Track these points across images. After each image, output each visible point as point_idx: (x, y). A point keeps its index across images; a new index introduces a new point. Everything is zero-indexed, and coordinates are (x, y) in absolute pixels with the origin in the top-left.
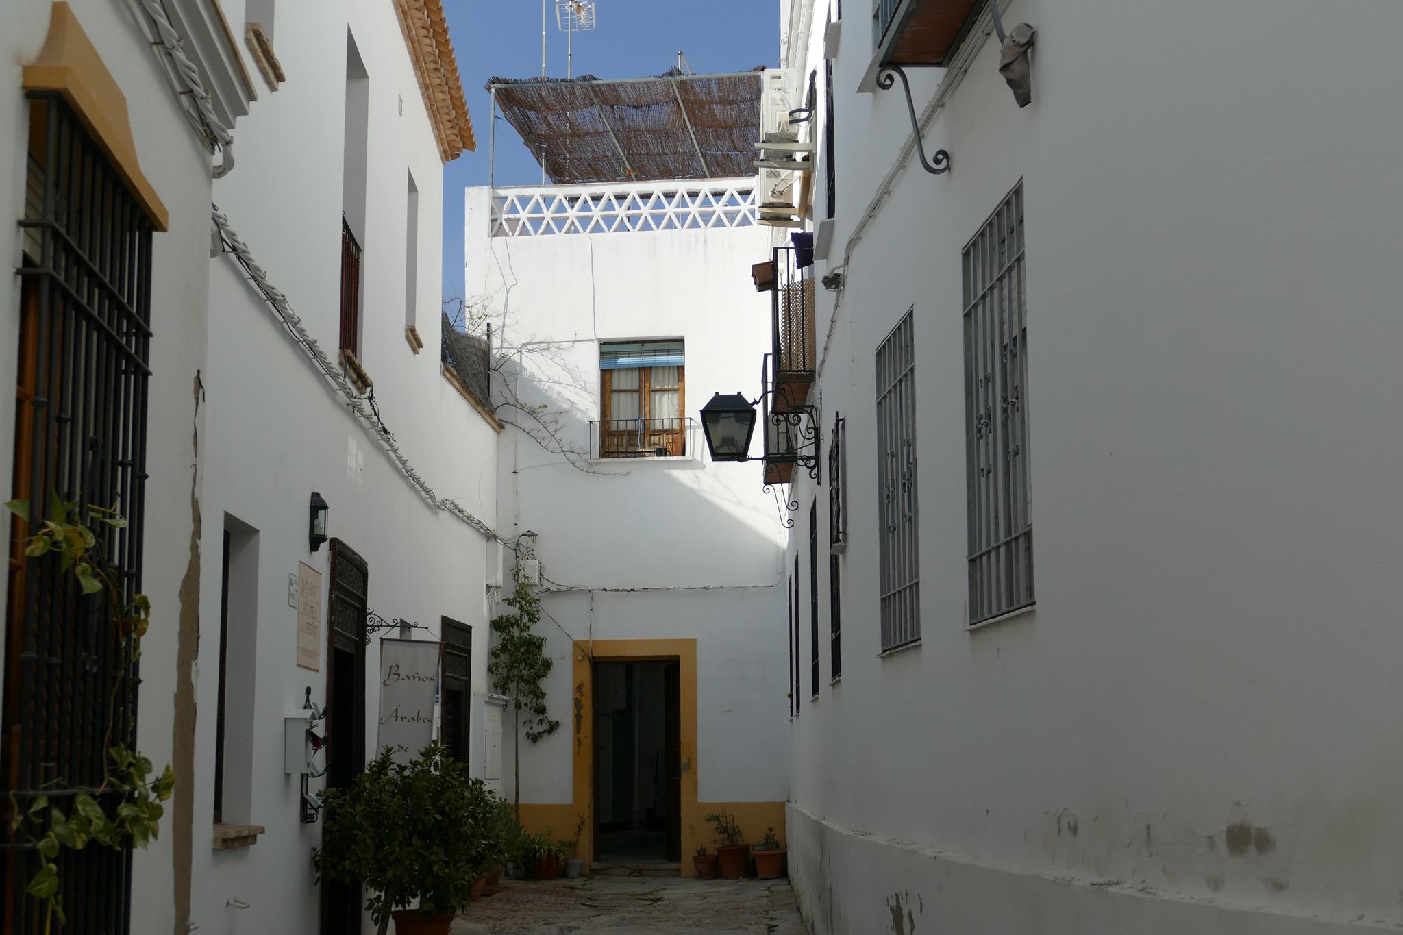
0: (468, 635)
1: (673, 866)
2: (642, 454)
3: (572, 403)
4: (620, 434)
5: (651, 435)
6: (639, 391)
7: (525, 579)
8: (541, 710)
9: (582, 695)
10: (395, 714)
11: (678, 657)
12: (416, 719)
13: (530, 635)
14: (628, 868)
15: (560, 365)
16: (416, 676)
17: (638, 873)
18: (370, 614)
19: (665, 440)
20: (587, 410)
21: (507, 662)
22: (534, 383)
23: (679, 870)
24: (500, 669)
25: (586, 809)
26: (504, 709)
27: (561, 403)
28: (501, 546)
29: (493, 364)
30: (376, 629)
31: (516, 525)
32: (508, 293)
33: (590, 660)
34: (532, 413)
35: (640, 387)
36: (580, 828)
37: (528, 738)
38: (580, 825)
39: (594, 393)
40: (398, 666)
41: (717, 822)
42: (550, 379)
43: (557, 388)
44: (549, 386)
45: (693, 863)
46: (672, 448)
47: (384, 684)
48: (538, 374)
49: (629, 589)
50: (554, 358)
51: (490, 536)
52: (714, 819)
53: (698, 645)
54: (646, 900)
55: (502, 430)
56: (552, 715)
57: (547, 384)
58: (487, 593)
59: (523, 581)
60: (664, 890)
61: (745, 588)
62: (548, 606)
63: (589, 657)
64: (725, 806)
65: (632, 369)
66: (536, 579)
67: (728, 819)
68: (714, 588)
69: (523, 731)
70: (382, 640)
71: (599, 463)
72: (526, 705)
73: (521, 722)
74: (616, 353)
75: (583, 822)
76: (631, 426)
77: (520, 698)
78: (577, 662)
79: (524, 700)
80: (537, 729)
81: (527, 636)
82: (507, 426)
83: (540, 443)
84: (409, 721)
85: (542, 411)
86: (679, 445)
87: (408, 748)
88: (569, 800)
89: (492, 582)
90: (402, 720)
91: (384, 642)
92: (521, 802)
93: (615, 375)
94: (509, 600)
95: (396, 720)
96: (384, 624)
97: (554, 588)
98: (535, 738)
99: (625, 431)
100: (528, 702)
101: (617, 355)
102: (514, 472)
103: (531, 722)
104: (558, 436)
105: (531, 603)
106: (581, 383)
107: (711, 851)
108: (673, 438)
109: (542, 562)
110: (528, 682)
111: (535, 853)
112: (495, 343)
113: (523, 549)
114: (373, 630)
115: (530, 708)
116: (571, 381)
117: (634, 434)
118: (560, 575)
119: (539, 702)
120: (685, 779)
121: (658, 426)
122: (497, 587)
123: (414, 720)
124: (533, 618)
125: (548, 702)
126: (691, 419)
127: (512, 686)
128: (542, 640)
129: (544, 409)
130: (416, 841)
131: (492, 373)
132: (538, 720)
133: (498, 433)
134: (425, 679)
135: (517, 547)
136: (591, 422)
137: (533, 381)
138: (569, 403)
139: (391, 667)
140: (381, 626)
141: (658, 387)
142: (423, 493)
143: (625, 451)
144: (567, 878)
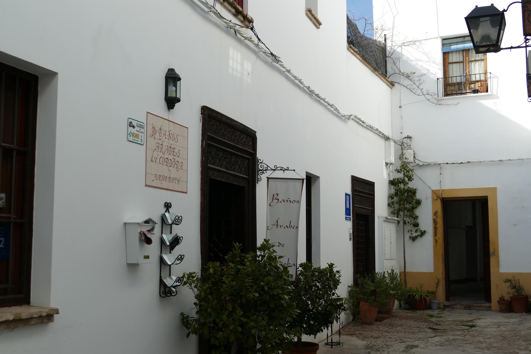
0: (372, 187)
1: (487, 305)
2: (466, 93)
3: (428, 70)
4: (454, 84)
5: (470, 84)
6: (463, 62)
7: (406, 159)
8: (416, 225)
9: (437, 217)
10: (276, 224)
11: (487, 197)
12: (289, 227)
13: (409, 187)
14: (464, 305)
15: (421, 52)
16: (288, 200)
17: (469, 307)
18: (261, 163)
19: (477, 86)
20: (436, 73)
21: (397, 201)
22: (409, 62)
23: (490, 307)
24: (394, 204)
25: (441, 275)
26: (398, 224)
27: (423, 71)
28: (392, 144)
29: (387, 54)
30: (265, 172)
31: (401, 133)
32: (394, 19)
33: (441, 199)
34: (408, 77)
35: (463, 60)
36: (437, 284)
37: (410, 239)
38: (437, 283)
39: (439, 64)
40: (278, 194)
41: (510, 283)
42: (416, 59)
43: (420, 63)
44: (416, 63)
45: (498, 304)
46: (481, 89)
47: (270, 205)
48: (411, 58)
49: (460, 163)
50: (418, 48)
51: (387, 139)
52: (509, 281)
53: (498, 190)
54: (467, 326)
55: (394, 86)
56: (422, 227)
57: (415, 62)
58: (386, 167)
59: (405, 161)
60: (479, 319)
61: (522, 160)
62: (418, 173)
63: (440, 198)
64: (514, 275)
65: (459, 51)
66: (411, 159)
67: (516, 281)
68: (505, 160)
69: (407, 236)
70: (268, 178)
71: (443, 99)
72: (408, 222)
73: (406, 231)
74: (450, 43)
75: (439, 281)
76: (459, 80)
77: (405, 219)
78: (434, 200)
79: (407, 220)
80: (415, 234)
81: (407, 188)
82: (396, 85)
83: (412, 91)
84: (284, 228)
85: (413, 76)
86: (485, 87)
87: (284, 244)
88: (431, 270)
89: (388, 161)
90: (281, 227)
91: (269, 179)
92: (406, 271)
93: (450, 55)
94: (398, 170)
95: (277, 227)
96: (269, 169)
97: (421, 164)
98: (414, 239)
99: (456, 83)
100: (409, 221)
101: (451, 44)
102: (400, 107)
103: (411, 231)
104: (421, 87)
105: (409, 172)
106: (433, 60)
107: (507, 297)
108: (481, 84)
109: (415, 151)
110: (408, 211)
111: (414, 297)
112: (389, 44)
113: (405, 145)
114: (263, 173)
115: (411, 224)
116: (427, 60)
117: (461, 84)
118: (423, 157)
119: (415, 221)
120: (492, 260)
121: (473, 79)
122: (391, 164)
123: (288, 227)
124: (410, 179)
125: (420, 221)
126: (490, 73)
127: (401, 213)
128: (416, 190)
129: (414, 75)
130: (239, 312)
131: (387, 59)
132: (415, 230)
133: (391, 88)
134: (294, 202)
135: (402, 144)
136: (438, 79)
137: (408, 61)
138: (427, 71)
139: (274, 195)
140: (267, 170)
141: (473, 59)
142: (329, 106)
143: (456, 93)
144: (431, 309)
